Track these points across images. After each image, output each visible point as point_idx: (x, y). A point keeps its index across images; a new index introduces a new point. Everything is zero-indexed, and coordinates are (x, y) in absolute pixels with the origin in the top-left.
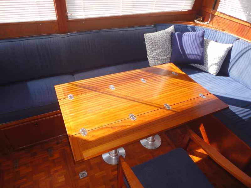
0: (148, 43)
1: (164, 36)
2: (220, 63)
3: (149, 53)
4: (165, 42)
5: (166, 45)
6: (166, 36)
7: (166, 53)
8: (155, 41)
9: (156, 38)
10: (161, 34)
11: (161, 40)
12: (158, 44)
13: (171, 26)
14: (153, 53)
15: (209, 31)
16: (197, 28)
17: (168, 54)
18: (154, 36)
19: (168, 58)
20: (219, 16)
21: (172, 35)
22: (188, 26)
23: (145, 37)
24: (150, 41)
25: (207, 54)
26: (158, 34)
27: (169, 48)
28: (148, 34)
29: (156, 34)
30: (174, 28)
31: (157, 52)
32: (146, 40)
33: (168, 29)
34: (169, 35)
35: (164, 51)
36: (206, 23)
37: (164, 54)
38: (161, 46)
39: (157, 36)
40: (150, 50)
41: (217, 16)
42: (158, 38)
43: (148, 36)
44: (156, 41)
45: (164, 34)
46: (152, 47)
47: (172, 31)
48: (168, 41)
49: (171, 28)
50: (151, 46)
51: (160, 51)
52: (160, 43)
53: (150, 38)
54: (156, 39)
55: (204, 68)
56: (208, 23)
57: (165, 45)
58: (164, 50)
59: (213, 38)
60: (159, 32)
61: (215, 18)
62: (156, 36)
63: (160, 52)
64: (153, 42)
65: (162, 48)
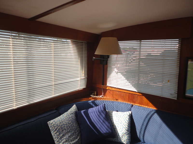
0: (55, 131)
1: (70, 117)
2: (129, 131)
3: (57, 142)
4: (72, 123)
5: (74, 126)
6: (72, 117)
7: (76, 134)
8: (61, 126)
9: (62, 122)
10: (66, 116)
11: (67, 124)
12: (66, 128)
13: (73, 105)
14: (62, 140)
15: (107, 103)
16: (97, 102)
17: (78, 136)
18: (59, 120)
19: (78, 140)
20: (110, 90)
21: (77, 114)
22: (89, 102)
23: (50, 126)
24: (56, 128)
25: (114, 125)
26: (63, 118)
27: (77, 129)
28: (52, 121)
29: (61, 118)
30: (76, 107)
31: (66, 138)
32: (51, 129)
33: (71, 109)
34: (74, 115)
35: (73, 134)
36: (101, 96)
37: (74, 137)
38: (69, 129)
39: (63, 120)
40: (58, 138)
41: (109, 89)
42: (64, 122)
43: (52, 123)
44: (63, 126)
45: (69, 116)
46: (60, 134)
47: (75, 110)
48: (75, 122)
49: (74, 108)
50: (58, 133)
51: (69, 135)
52: (67, 127)
53: (55, 124)
54: (62, 124)
55: (117, 139)
56: (102, 96)
57: (72, 127)
58: (72, 132)
59: (112, 108)
60: (64, 114)
61: (107, 91)
62: (61, 121)
63: (69, 137)
64: (59, 129)
65: (70, 131)
